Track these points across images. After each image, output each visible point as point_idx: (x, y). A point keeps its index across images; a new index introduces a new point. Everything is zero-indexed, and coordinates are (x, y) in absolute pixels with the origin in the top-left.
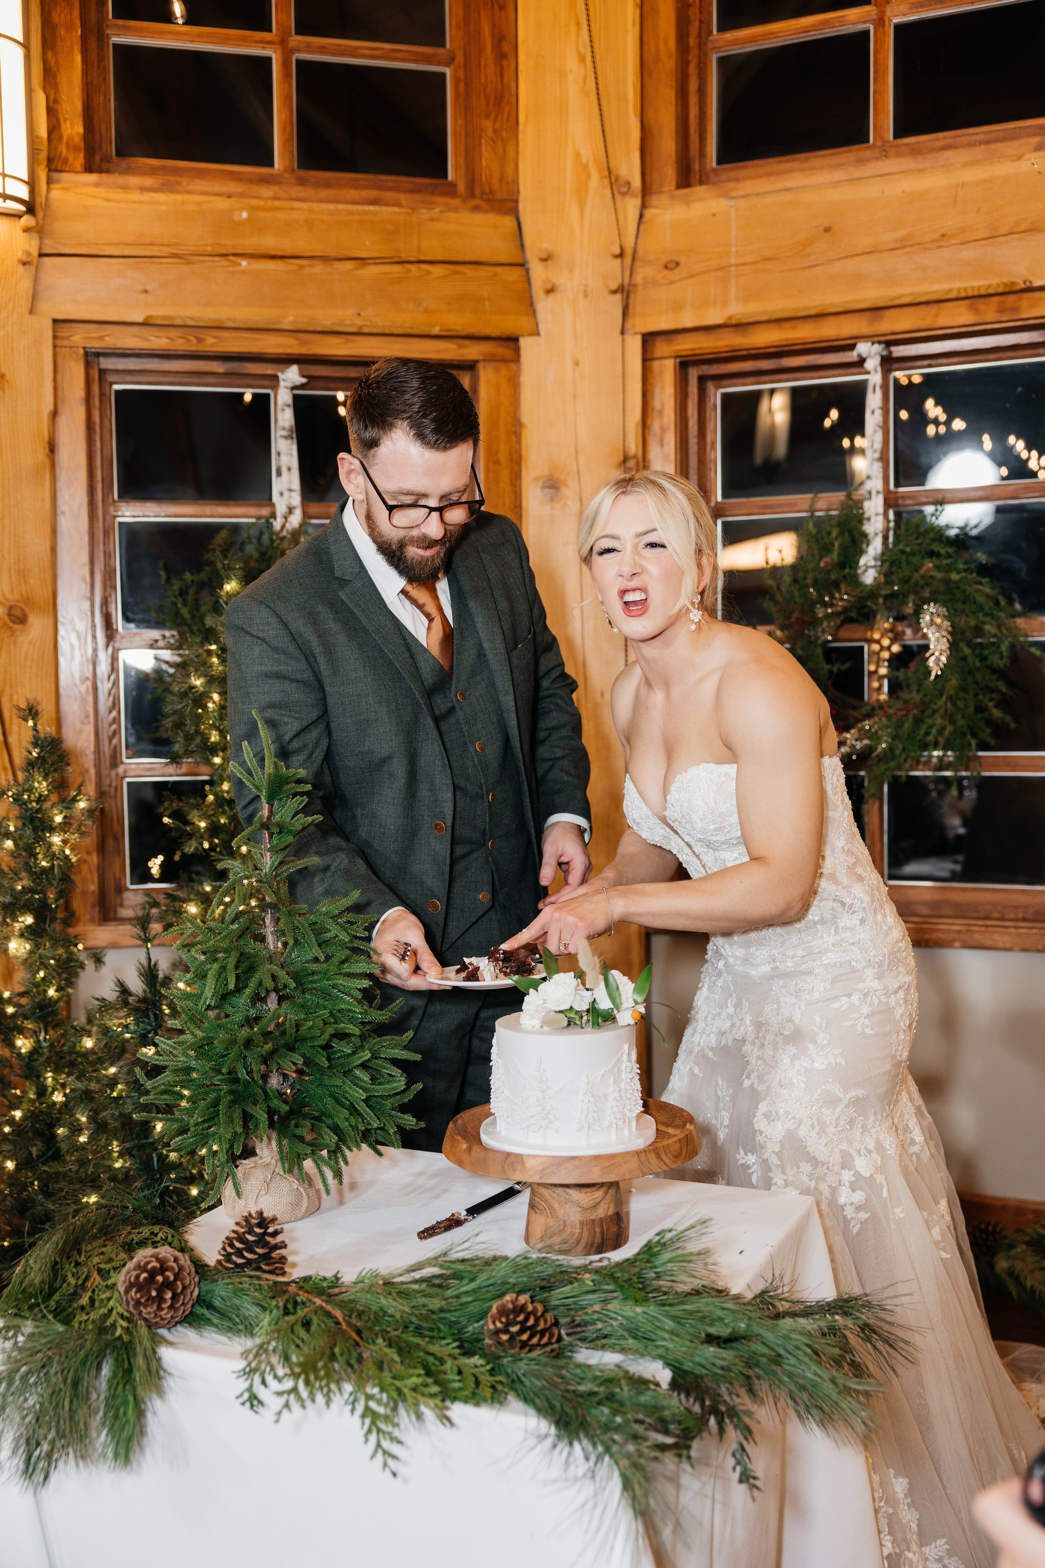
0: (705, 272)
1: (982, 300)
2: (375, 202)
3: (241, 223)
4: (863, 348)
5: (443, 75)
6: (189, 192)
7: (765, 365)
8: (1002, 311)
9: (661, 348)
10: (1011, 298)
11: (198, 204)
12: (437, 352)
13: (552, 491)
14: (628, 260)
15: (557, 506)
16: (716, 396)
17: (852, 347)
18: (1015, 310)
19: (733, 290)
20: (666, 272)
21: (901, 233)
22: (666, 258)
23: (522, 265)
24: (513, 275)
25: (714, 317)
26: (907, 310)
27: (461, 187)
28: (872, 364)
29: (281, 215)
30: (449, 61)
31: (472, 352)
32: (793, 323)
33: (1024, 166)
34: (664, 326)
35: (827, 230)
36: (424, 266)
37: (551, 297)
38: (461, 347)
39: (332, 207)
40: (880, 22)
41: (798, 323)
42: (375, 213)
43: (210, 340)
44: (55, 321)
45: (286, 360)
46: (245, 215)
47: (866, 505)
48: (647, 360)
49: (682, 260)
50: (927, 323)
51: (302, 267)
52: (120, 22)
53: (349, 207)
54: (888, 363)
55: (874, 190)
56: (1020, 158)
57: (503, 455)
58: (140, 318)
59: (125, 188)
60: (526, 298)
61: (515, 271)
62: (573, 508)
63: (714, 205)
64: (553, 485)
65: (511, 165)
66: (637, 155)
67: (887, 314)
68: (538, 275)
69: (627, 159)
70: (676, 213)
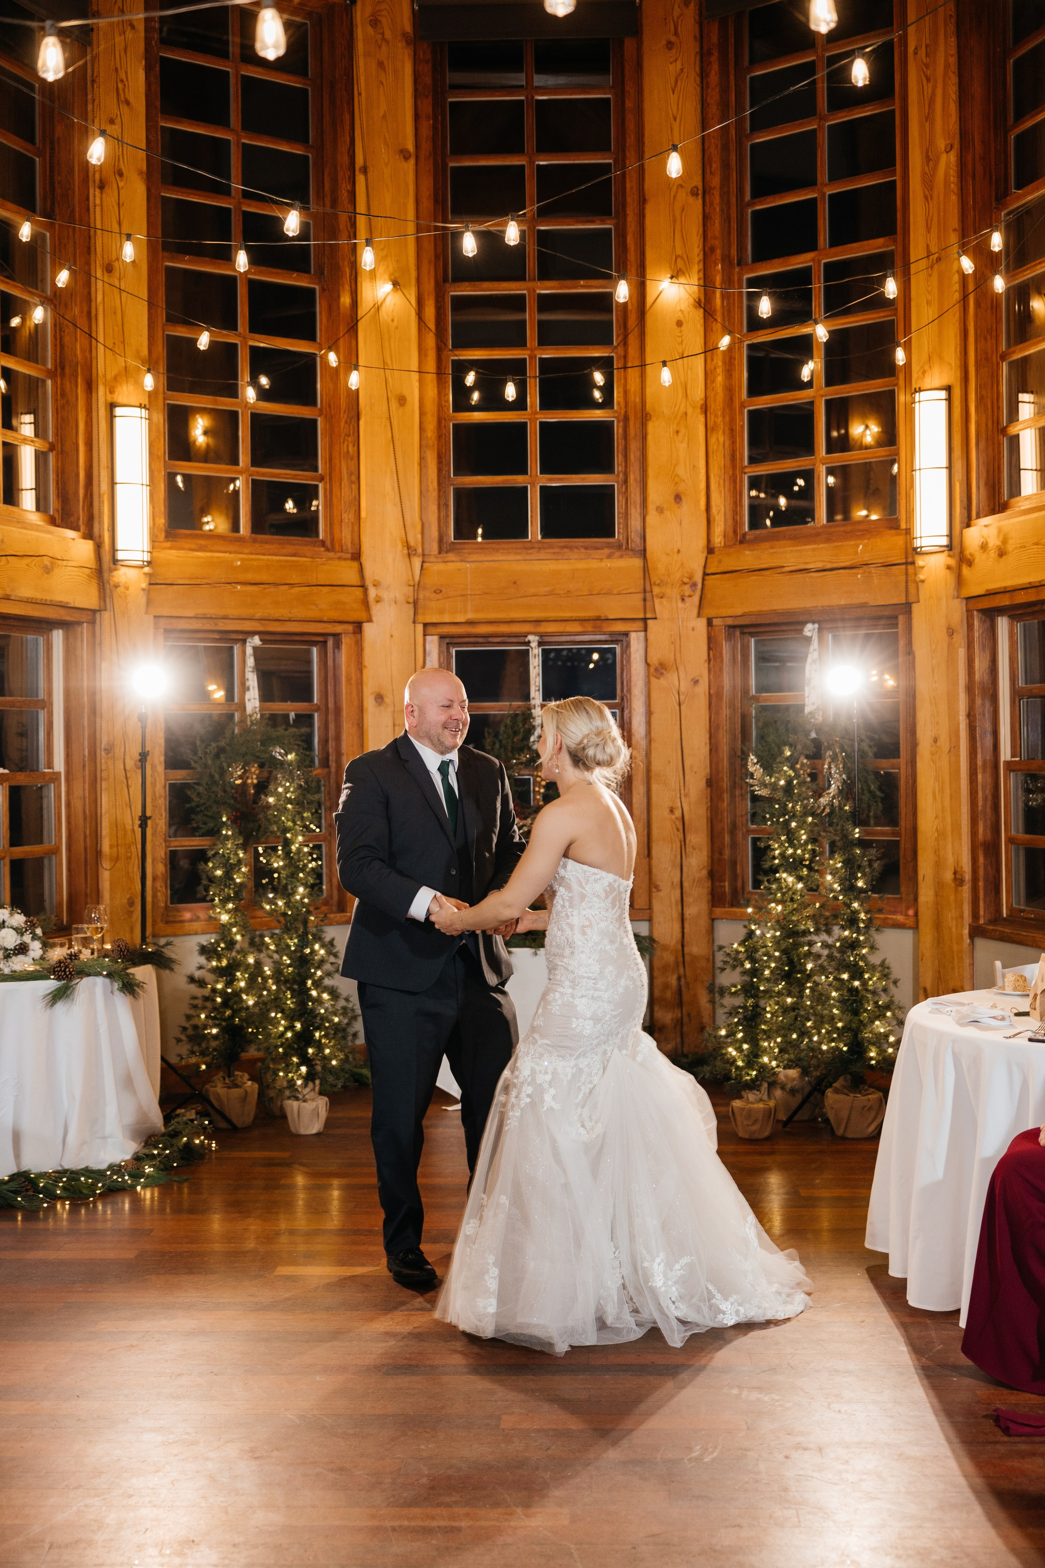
0: (455, 596)
1: (586, 621)
2: (294, 555)
3: (237, 567)
4: (531, 638)
5: (317, 486)
6: (211, 551)
7: (480, 640)
8: (594, 627)
9: (431, 630)
10: (599, 622)
11: (219, 558)
12: (324, 629)
13: (381, 700)
14: (416, 587)
15: (382, 708)
16: (453, 651)
17: (524, 636)
18: (600, 627)
19: (469, 607)
20: (436, 594)
21: (549, 589)
22: (435, 588)
23: (363, 586)
24: (359, 592)
25: (461, 618)
26: (551, 623)
27: (328, 543)
28: (534, 644)
29: (255, 563)
30: (322, 479)
31: (338, 629)
32: (497, 624)
34: (434, 621)
35: (515, 583)
36: (320, 588)
37: (379, 604)
38: (334, 626)
39: (277, 558)
40: (533, 485)
41: (499, 624)
42: (297, 561)
43: (221, 624)
44: (155, 617)
45: (253, 633)
46: (239, 563)
47: (533, 711)
48: (425, 635)
49: (444, 590)
51: (265, 589)
52: (172, 462)
53: (285, 558)
54: (540, 644)
55: (538, 567)
56: (601, 559)
57: (353, 681)
58: (192, 615)
59: (183, 549)
60: (365, 603)
61: (361, 589)
62: (390, 709)
63: (459, 565)
64: (379, 698)
65: (356, 536)
66: (419, 536)
67: (543, 624)
68: (372, 593)
69: (415, 538)
70: (441, 567)
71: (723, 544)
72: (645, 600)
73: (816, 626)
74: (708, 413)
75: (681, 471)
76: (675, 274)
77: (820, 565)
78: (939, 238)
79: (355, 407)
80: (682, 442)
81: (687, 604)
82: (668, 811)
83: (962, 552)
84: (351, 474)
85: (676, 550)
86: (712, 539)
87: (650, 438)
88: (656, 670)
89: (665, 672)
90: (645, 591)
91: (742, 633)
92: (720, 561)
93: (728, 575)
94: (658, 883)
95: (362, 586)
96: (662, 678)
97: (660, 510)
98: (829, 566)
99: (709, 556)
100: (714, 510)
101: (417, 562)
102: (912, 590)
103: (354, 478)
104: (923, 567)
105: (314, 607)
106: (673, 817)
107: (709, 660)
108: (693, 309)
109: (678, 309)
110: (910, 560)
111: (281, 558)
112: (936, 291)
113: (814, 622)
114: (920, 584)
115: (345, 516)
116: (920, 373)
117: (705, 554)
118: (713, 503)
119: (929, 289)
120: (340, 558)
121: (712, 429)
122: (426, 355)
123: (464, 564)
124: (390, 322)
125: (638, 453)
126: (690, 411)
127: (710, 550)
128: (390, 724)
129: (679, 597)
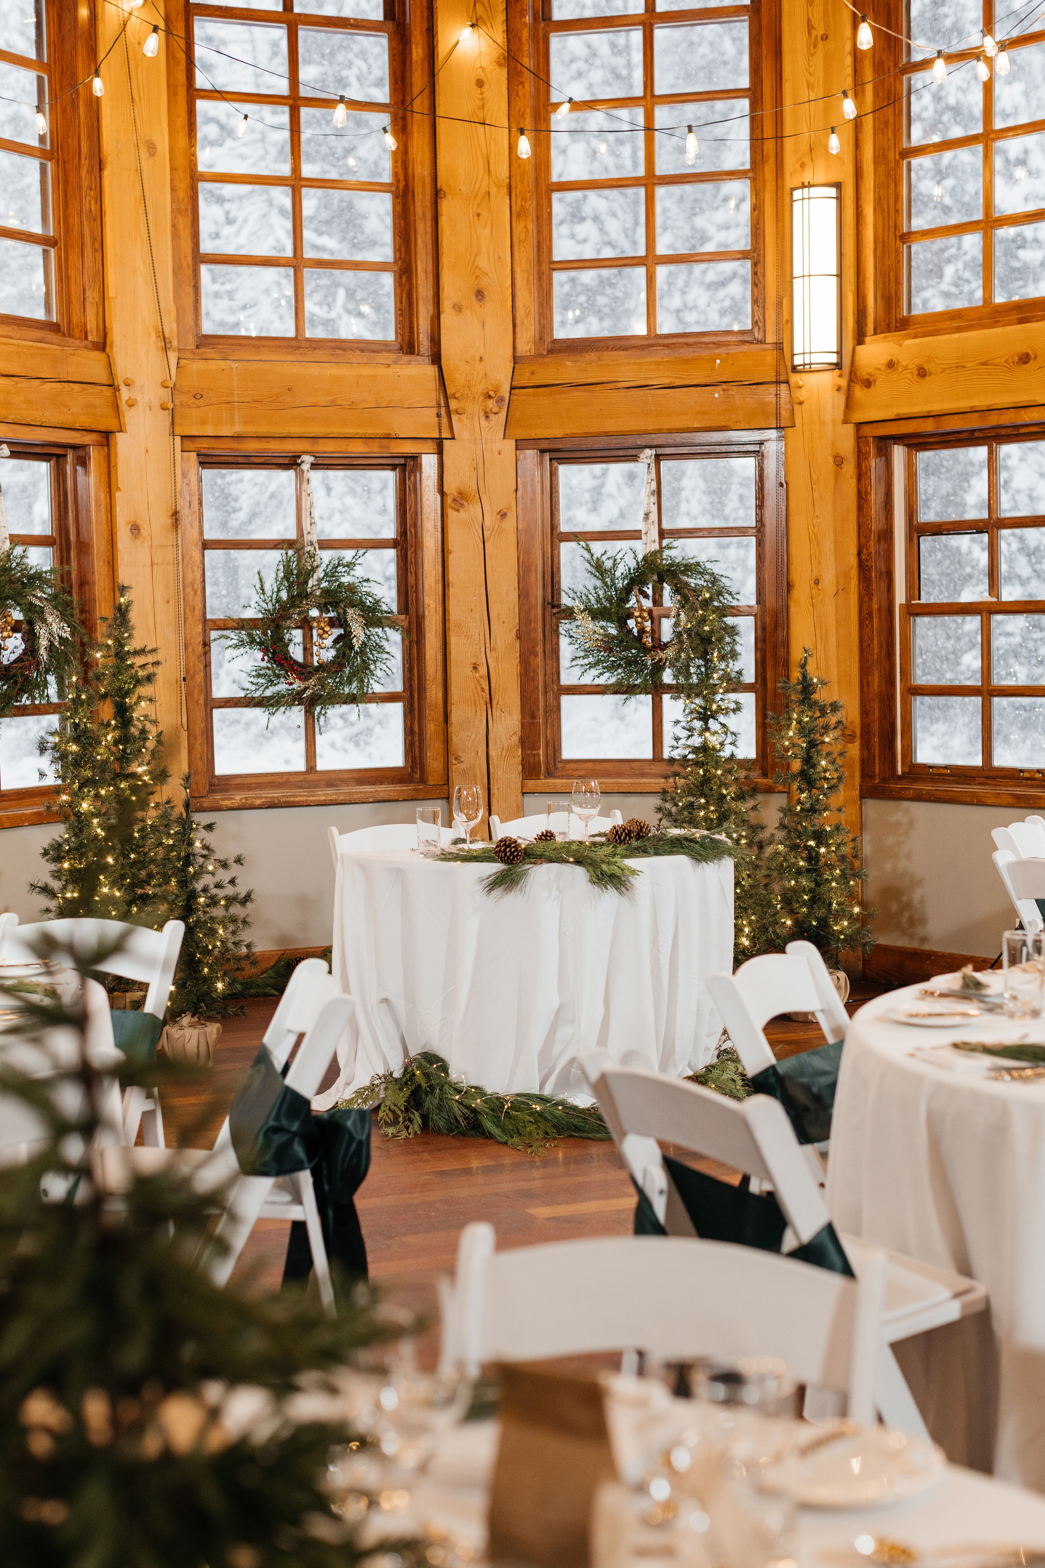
0: (219, 403)
1: (370, 440)
4: (305, 458)
8: (381, 447)
9: (189, 445)
10: (385, 441)
12: (73, 438)
13: (136, 532)
14: (173, 390)
15: (139, 541)
17: (300, 457)
18: (388, 447)
19: (237, 417)
20: (194, 400)
21: (330, 398)
22: (194, 392)
24: (108, 392)
25: (226, 431)
26: (332, 441)
27: (64, 328)
28: (307, 467)
30: (54, 243)
31: (88, 439)
32: (268, 440)
33: (390, 371)
34: (197, 432)
35: (290, 389)
36: (71, 384)
37: (133, 409)
38: (83, 436)
41: (271, 440)
42: (48, 349)
48: (183, 451)
49: (205, 395)
50: (343, 448)
51: (17, 383)
55: (315, 370)
56: (389, 365)
57: (103, 507)
60: (116, 407)
61: (110, 390)
62: (147, 544)
63: (223, 364)
64: (135, 529)
65: (101, 320)
66: (175, 325)
67: (321, 440)
68: (125, 394)
69: (171, 328)
70: (200, 365)
71: (533, 353)
72: (438, 415)
73: (653, 452)
74: (513, 195)
75: (483, 262)
76: (474, 22)
77: (666, 381)
78: (825, 12)
79: (97, 154)
80: (484, 227)
81: (492, 423)
82: (470, 668)
83: (853, 372)
84: (94, 240)
85: (478, 358)
86: (518, 346)
87: (444, 221)
88: (454, 500)
89: (466, 504)
90: (439, 406)
91: (551, 460)
92: (533, 373)
93: (543, 389)
94: (460, 754)
95: (111, 386)
96: (462, 510)
97: (458, 308)
98: (678, 382)
99: (517, 366)
100: (520, 313)
101: (173, 357)
102: (785, 413)
103: (97, 245)
104: (800, 387)
105: (66, 409)
106: (477, 675)
107: (517, 490)
108: (497, 67)
109: (478, 65)
110: (782, 378)
111: (31, 343)
112: (821, 74)
113: (650, 447)
114: (796, 407)
115: (88, 293)
116: (797, 166)
117: (512, 365)
118: (519, 304)
119: (812, 70)
120: (86, 347)
121: (519, 215)
122: (175, 94)
123: (229, 363)
124: (137, 45)
125: (429, 238)
126: (494, 190)
127: (516, 359)
128: (148, 562)
129: (482, 414)
